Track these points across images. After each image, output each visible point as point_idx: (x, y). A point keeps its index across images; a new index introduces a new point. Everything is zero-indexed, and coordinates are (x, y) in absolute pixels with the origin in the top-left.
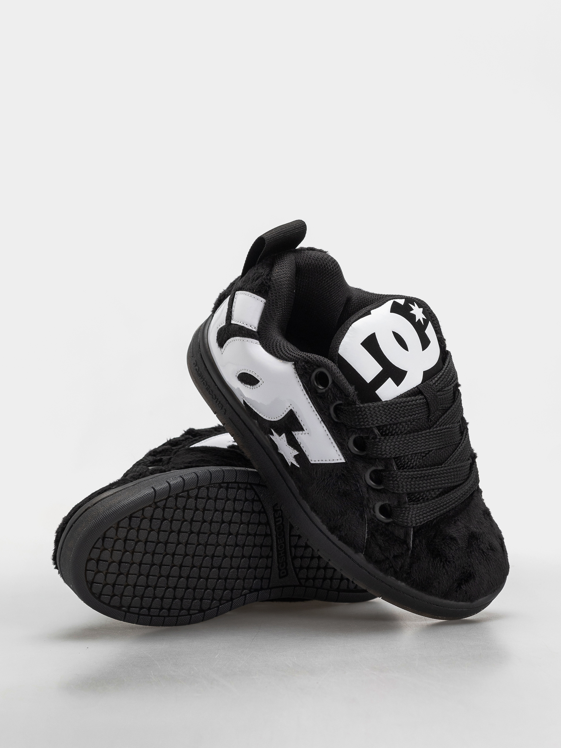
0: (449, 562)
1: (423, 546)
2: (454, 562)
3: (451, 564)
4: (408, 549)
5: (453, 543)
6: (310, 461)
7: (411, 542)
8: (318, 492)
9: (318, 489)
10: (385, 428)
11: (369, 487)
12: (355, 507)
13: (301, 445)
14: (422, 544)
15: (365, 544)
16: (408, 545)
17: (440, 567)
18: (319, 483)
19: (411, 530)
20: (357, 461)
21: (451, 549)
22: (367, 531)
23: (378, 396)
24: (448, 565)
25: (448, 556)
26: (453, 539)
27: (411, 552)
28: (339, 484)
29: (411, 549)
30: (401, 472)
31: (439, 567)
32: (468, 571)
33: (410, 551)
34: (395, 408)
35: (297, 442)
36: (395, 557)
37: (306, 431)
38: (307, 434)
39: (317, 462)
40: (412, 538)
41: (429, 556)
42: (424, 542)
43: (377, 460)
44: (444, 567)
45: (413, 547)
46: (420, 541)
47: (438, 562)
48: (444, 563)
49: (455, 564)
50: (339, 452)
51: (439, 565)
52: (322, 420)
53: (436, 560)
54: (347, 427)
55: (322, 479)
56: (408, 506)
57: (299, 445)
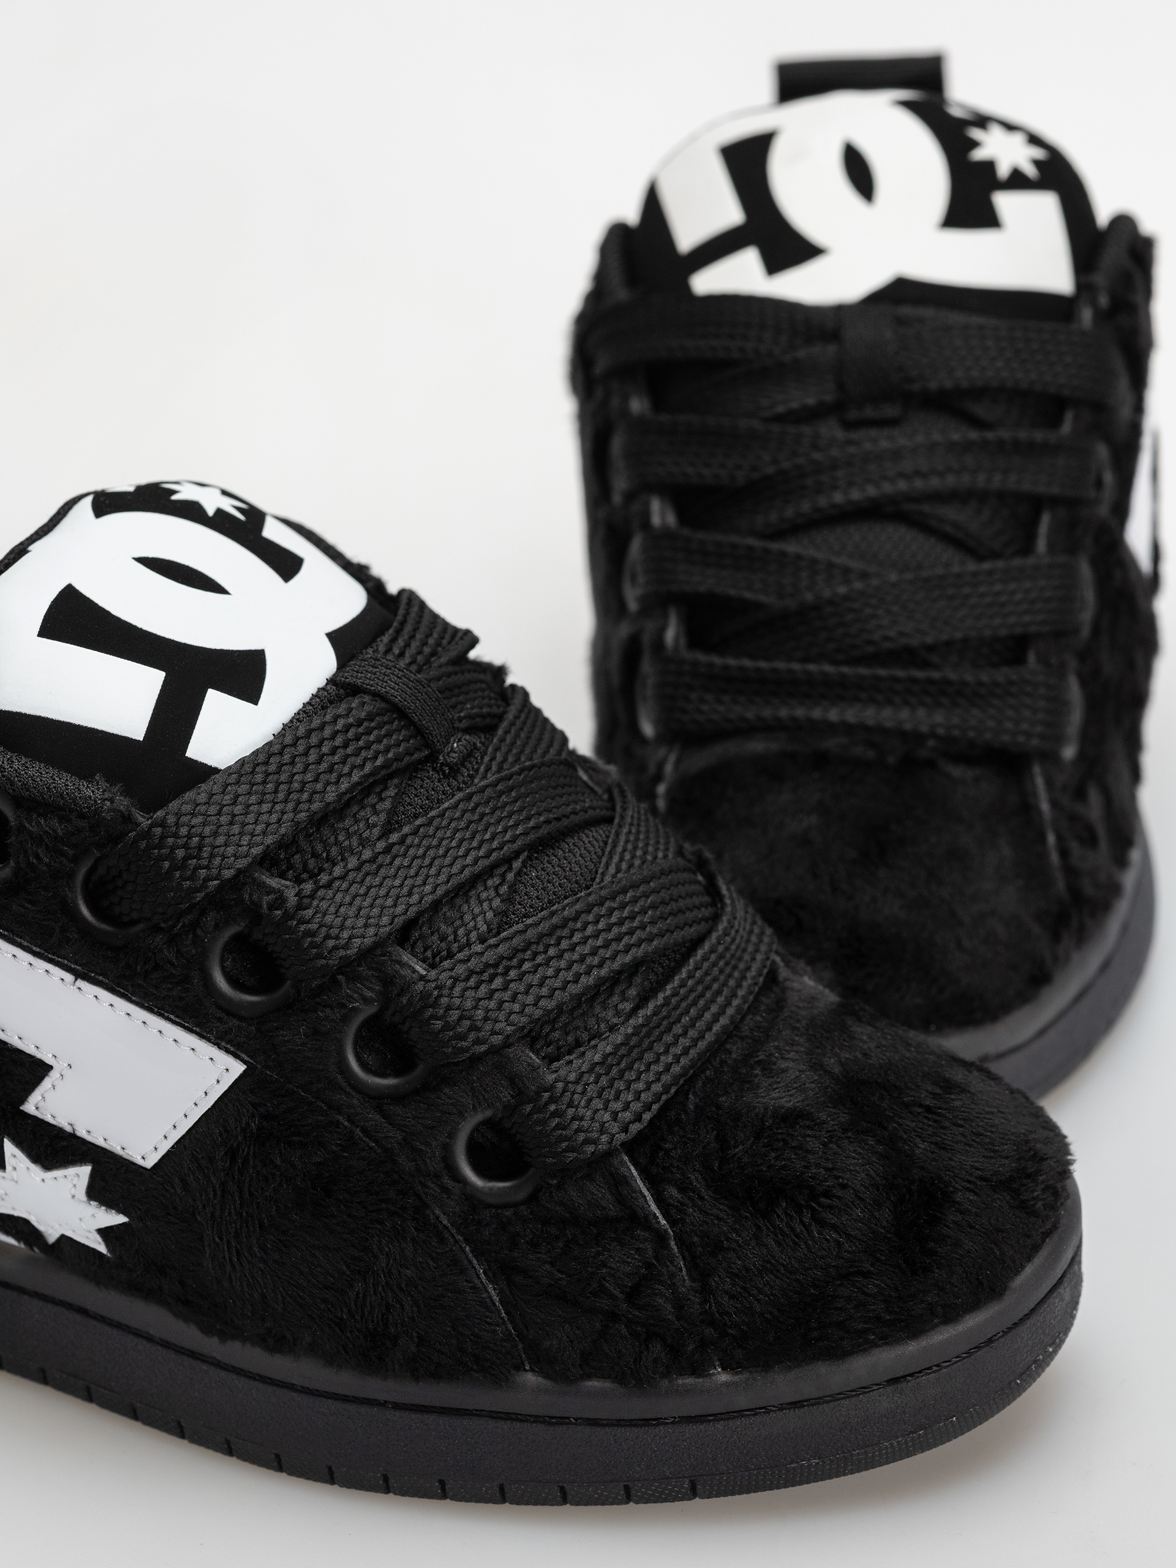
0: (827, 1194)
1: (701, 1198)
2: (844, 1187)
3: (839, 1198)
4: (661, 1238)
5: (800, 1127)
6: (140, 1162)
7: (653, 1207)
8: (238, 1253)
9: (228, 1242)
10: (297, 857)
11: (378, 1099)
12: (384, 1206)
13: (82, 1133)
14: (694, 1192)
15: (510, 1327)
16: (645, 1221)
17: (810, 1232)
18: (217, 1214)
19: (622, 1162)
20: (277, 1028)
21: (807, 1151)
22: (484, 1273)
23: (206, 765)
24: (831, 1207)
25: (810, 1177)
26: (790, 1118)
27: (676, 1244)
28: (278, 1162)
29: (666, 1231)
30: (452, 969)
31: (805, 1233)
32: (914, 1188)
33: (673, 1243)
34: (286, 764)
35: (60, 1130)
36: (632, 1295)
37: (58, 1067)
38: (67, 1072)
39: (165, 1147)
40: (646, 1193)
41: (746, 1217)
42: (696, 1179)
43: (341, 977)
44: (822, 1223)
45: (672, 1223)
46: (682, 1190)
47: (791, 1217)
48: (813, 1209)
49: (853, 1189)
50: (206, 1049)
51: (799, 1228)
52: (78, 975)
53: (778, 1216)
54: (163, 925)
55: (214, 1191)
56: (554, 1076)
57: (73, 1136)
